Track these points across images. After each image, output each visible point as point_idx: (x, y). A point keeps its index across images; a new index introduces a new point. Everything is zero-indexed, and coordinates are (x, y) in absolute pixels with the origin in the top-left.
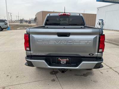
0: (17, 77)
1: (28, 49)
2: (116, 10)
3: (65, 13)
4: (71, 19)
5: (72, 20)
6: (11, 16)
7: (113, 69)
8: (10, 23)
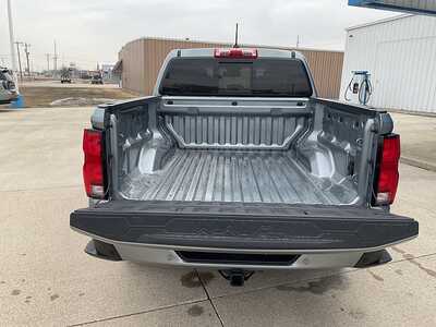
0: (52, 298)
1: (98, 190)
2: (425, 35)
3: (236, 46)
4: (260, 73)
5: (265, 73)
6: (28, 54)
7: (417, 260)
8: (21, 80)
